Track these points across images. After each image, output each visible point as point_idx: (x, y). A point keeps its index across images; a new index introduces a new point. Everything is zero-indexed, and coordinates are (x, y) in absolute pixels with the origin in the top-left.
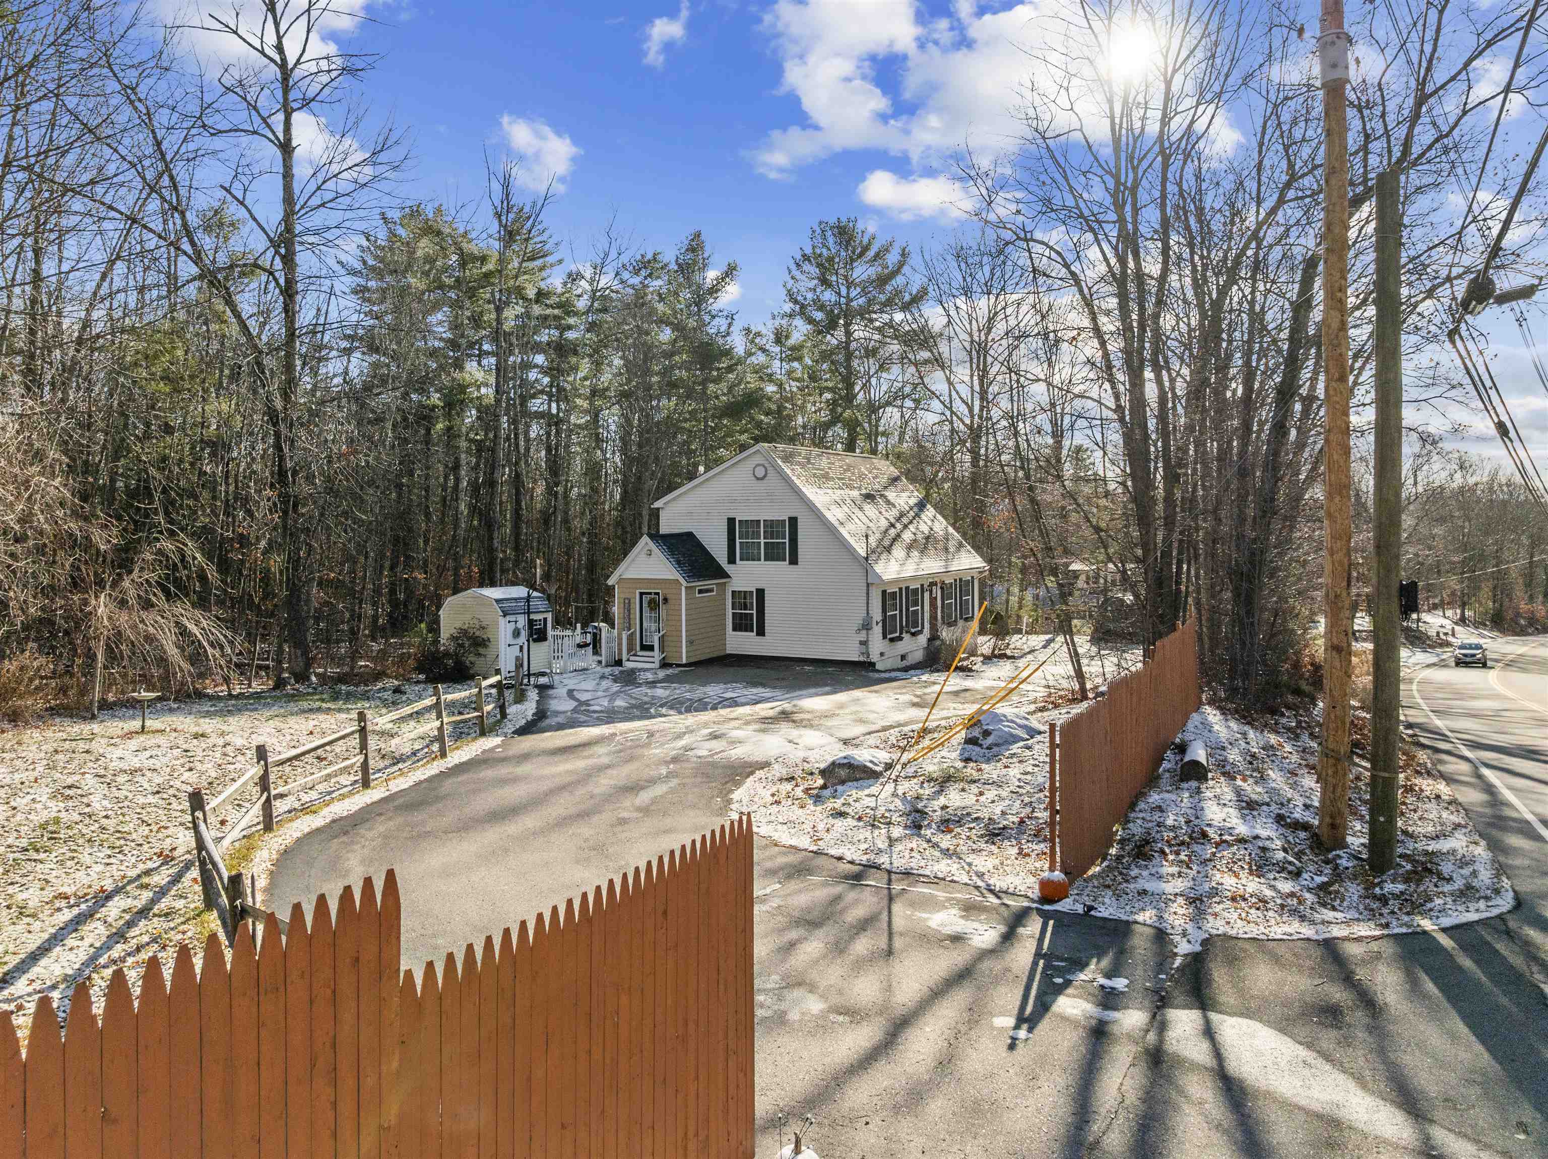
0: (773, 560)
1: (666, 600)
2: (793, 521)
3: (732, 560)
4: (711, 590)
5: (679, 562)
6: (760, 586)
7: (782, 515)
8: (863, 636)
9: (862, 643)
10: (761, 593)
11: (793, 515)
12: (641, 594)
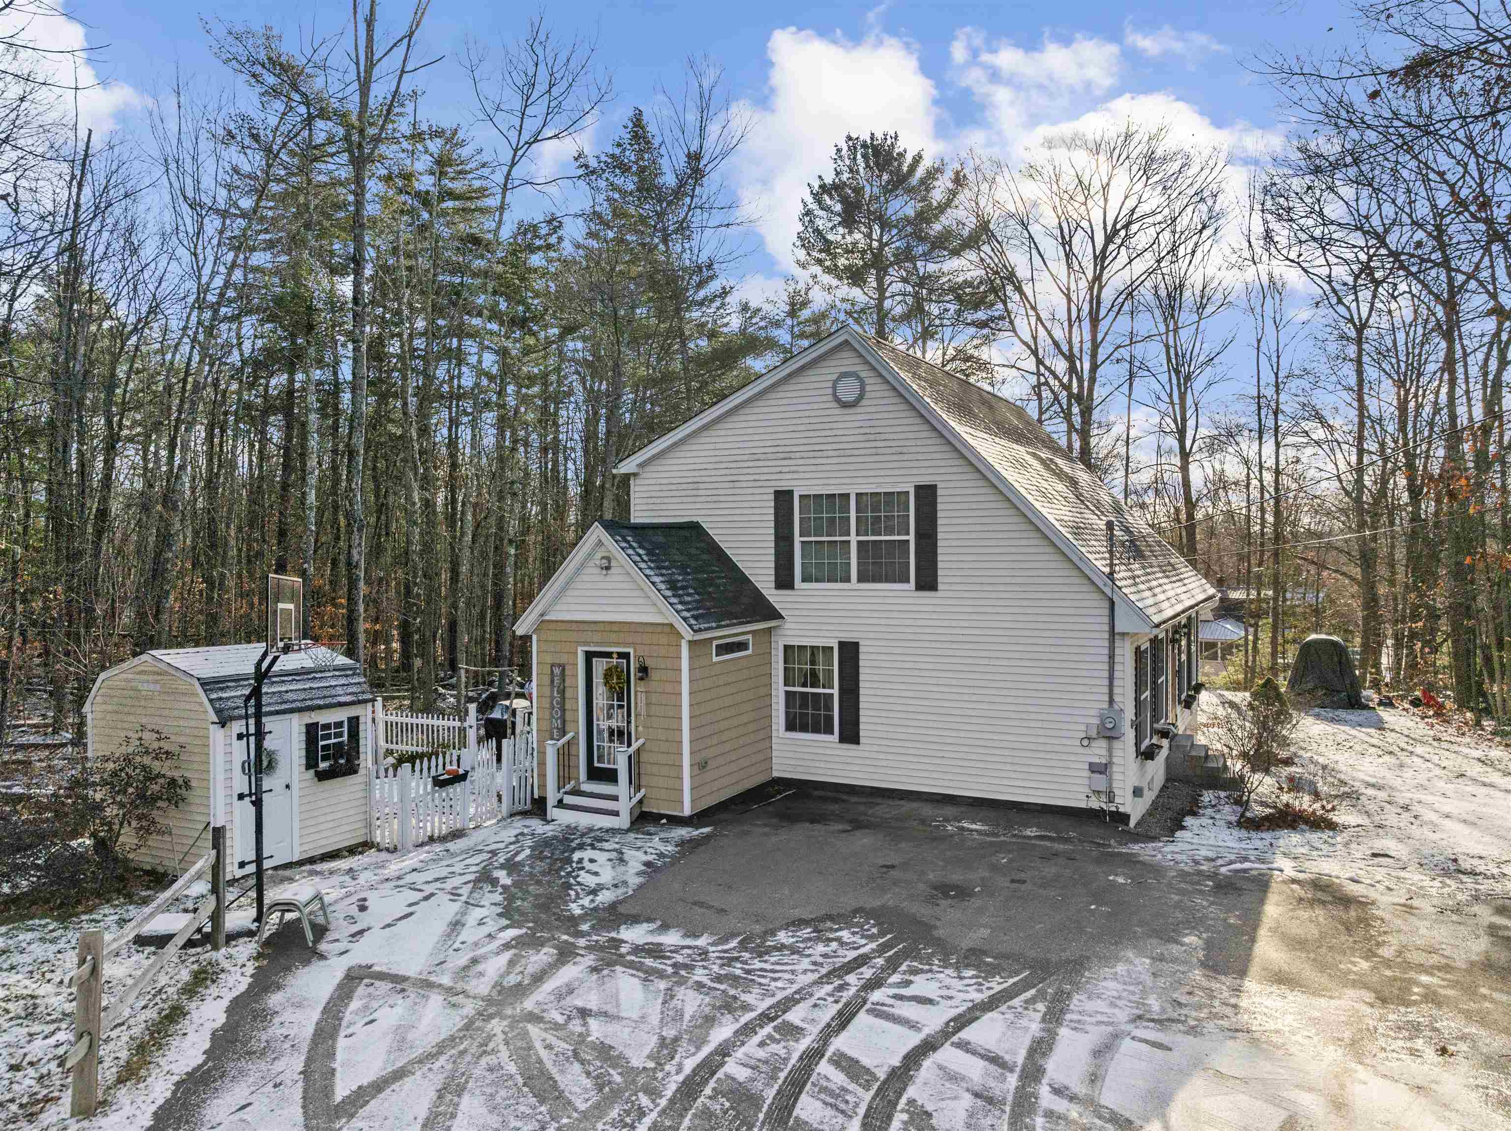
0: (876, 579)
1: (644, 670)
2: (927, 494)
3: (784, 581)
4: (742, 646)
5: (672, 585)
6: (848, 637)
7: (901, 481)
8: (1098, 752)
9: (1097, 769)
10: (849, 649)
11: (927, 480)
12: (589, 655)
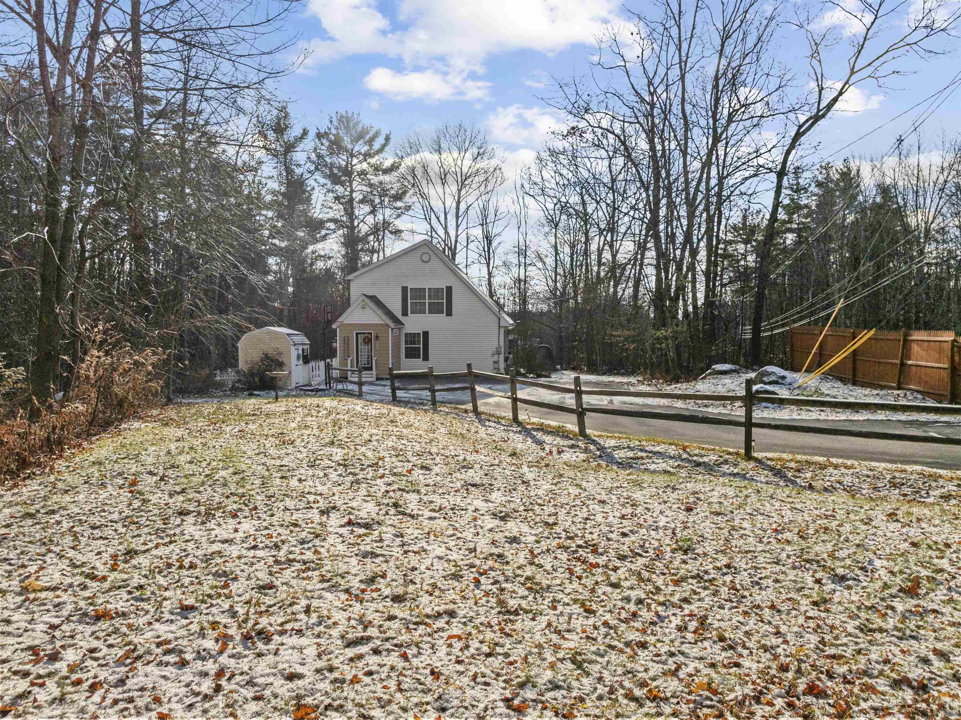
0: (434, 313)
1: (377, 337)
2: (449, 289)
3: (405, 313)
6: (426, 330)
7: (442, 284)
8: (496, 358)
9: (495, 362)
10: (426, 334)
11: (449, 285)
12: (357, 334)
